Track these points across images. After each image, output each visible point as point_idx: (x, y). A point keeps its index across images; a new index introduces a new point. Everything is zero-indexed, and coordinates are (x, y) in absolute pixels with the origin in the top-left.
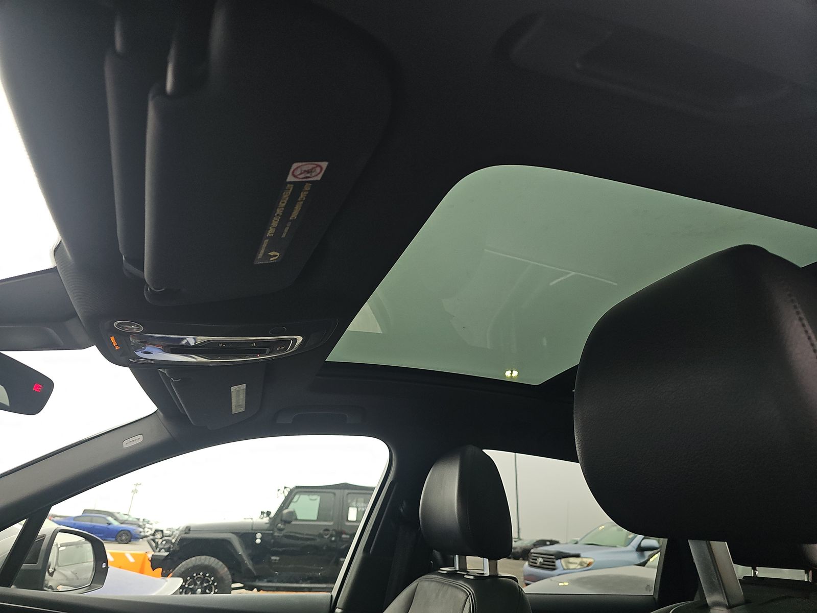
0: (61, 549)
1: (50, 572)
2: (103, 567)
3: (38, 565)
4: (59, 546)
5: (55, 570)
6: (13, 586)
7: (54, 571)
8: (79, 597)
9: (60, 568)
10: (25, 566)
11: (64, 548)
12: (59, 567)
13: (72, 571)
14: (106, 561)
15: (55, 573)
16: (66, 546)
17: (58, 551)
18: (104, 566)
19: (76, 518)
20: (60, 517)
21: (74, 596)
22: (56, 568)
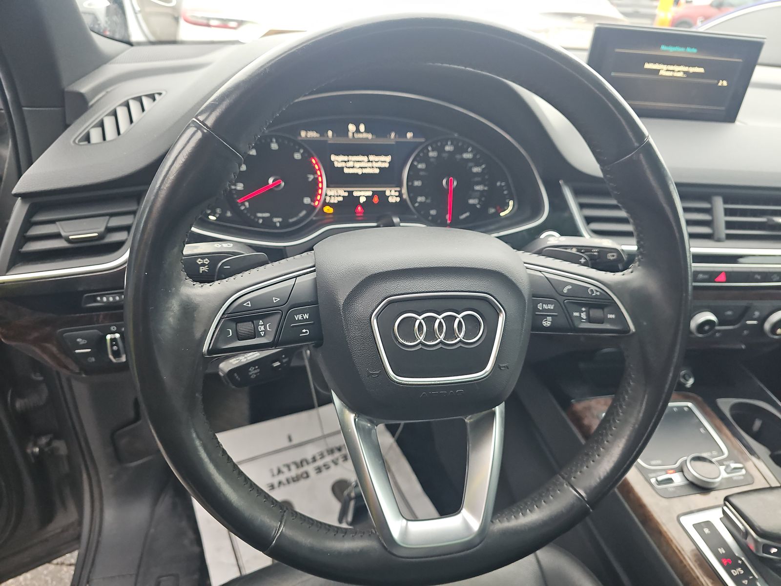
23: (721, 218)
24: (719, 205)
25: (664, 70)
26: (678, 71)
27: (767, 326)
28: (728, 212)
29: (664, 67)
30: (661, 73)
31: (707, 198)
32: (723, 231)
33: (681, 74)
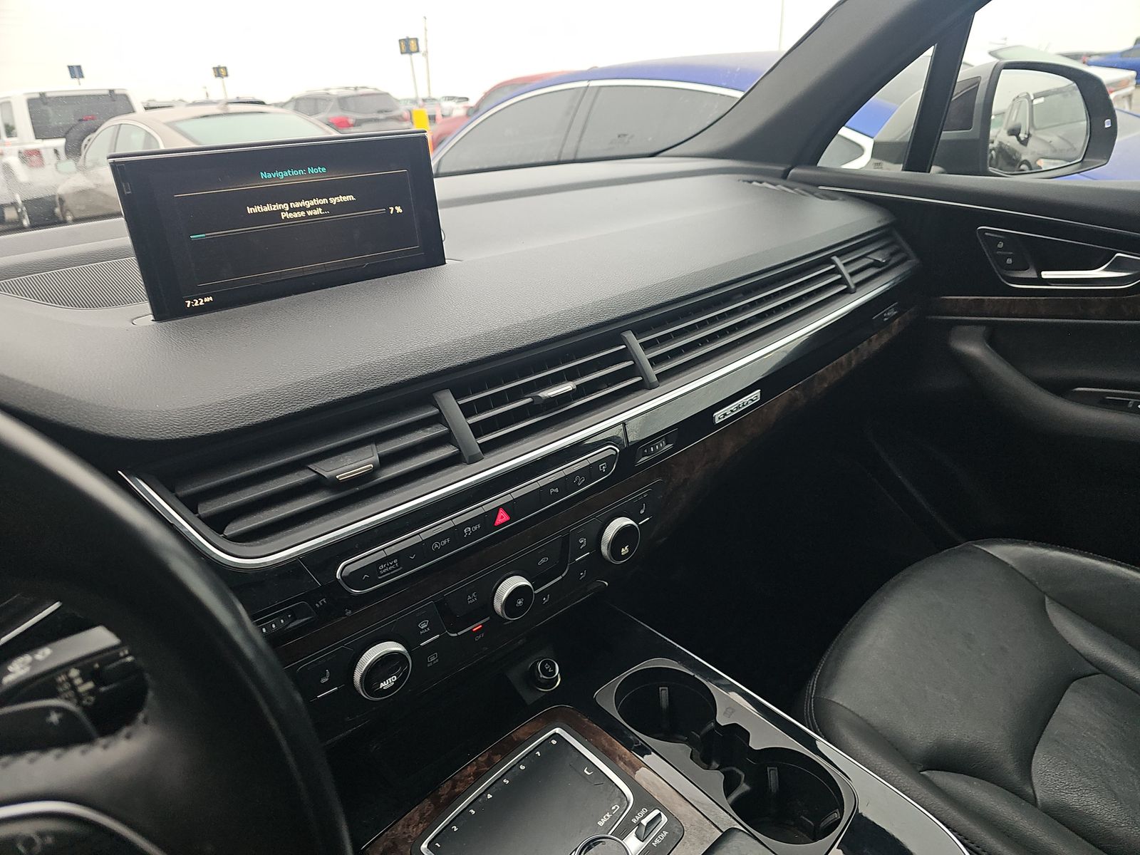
0: (1036, 102)
1: (1022, 139)
2: (1106, 126)
3: (973, 132)
4: (1032, 98)
5: (1029, 135)
6: (935, 169)
7: (1028, 138)
8: (1042, 184)
9: (1036, 132)
10: (946, 135)
11: (1041, 100)
12: (1036, 129)
13: (1061, 135)
14: (1112, 115)
15: (1031, 141)
16: (1044, 96)
17: (1032, 107)
18: (1108, 124)
19: (1122, 54)
20: (1099, 54)
21: (1032, 184)
22: (1031, 132)
23: (462, 424)
24: (450, 404)
25: (287, 211)
26: (313, 207)
27: (604, 550)
28: (468, 411)
29: (285, 206)
30: (283, 215)
31: (430, 401)
32: (474, 443)
33: (318, 211)
